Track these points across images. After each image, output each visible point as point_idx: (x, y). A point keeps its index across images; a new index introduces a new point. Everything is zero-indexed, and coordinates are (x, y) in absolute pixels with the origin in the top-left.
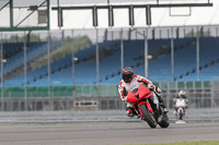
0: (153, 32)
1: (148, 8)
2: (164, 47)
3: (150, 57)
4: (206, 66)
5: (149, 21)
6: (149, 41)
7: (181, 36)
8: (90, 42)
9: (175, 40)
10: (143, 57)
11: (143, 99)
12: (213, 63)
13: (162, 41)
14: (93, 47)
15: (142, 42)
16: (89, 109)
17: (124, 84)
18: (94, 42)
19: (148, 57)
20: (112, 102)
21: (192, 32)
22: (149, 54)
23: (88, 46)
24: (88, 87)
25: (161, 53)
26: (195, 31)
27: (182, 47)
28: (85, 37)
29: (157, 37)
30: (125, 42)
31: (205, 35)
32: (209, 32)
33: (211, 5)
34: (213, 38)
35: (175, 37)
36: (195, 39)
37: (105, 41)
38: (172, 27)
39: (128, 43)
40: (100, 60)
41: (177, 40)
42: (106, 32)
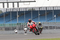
0: (19, 9)
1: (18, 2)
2: (22, 13)
3: (19, 16)
4: (34, 19)
5: (18, 6)
6: (18, 12)
7: (27, 10)
8: (2, 12)
9: (25, 11)
10: (16, 16)
11: (34, 27)
12: (36, 18)
13: (22, 12)
14: (3, 14)
15: (16, 12)
16: (2, 31)
17: (29, 23)
18: (3, 12)
19: (18, 16)
20: (8, 29)
21: (30, 9)
22: (18, 15)
23: (2, 13)
24: (2, 24)
25: (21, 15)
26: (31, 9)
27: (27, 13)
28: (1, 11)
29: (20, 10)
30: (12, 12)
31: (34, 10)
32: (35, 9)
33: (35, 1)
34: (36, 11)
35: (25, 10)
36: (31, 11)
37: (6, 12)
38: (25, 8)
39: (13, 12)
40: (5, 17)
41: (26, 11)
42: (7, 9)
